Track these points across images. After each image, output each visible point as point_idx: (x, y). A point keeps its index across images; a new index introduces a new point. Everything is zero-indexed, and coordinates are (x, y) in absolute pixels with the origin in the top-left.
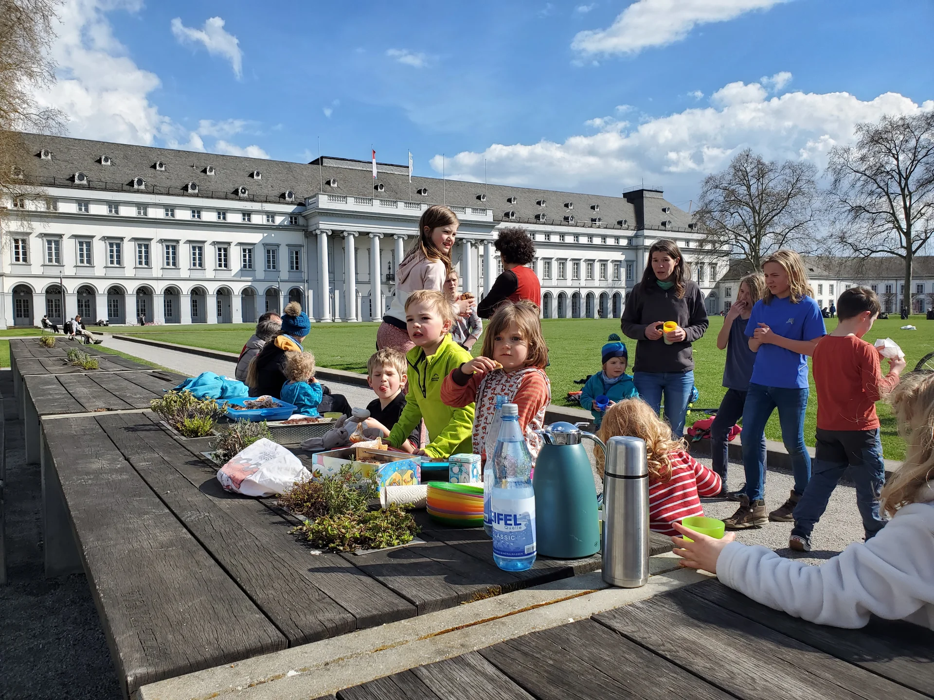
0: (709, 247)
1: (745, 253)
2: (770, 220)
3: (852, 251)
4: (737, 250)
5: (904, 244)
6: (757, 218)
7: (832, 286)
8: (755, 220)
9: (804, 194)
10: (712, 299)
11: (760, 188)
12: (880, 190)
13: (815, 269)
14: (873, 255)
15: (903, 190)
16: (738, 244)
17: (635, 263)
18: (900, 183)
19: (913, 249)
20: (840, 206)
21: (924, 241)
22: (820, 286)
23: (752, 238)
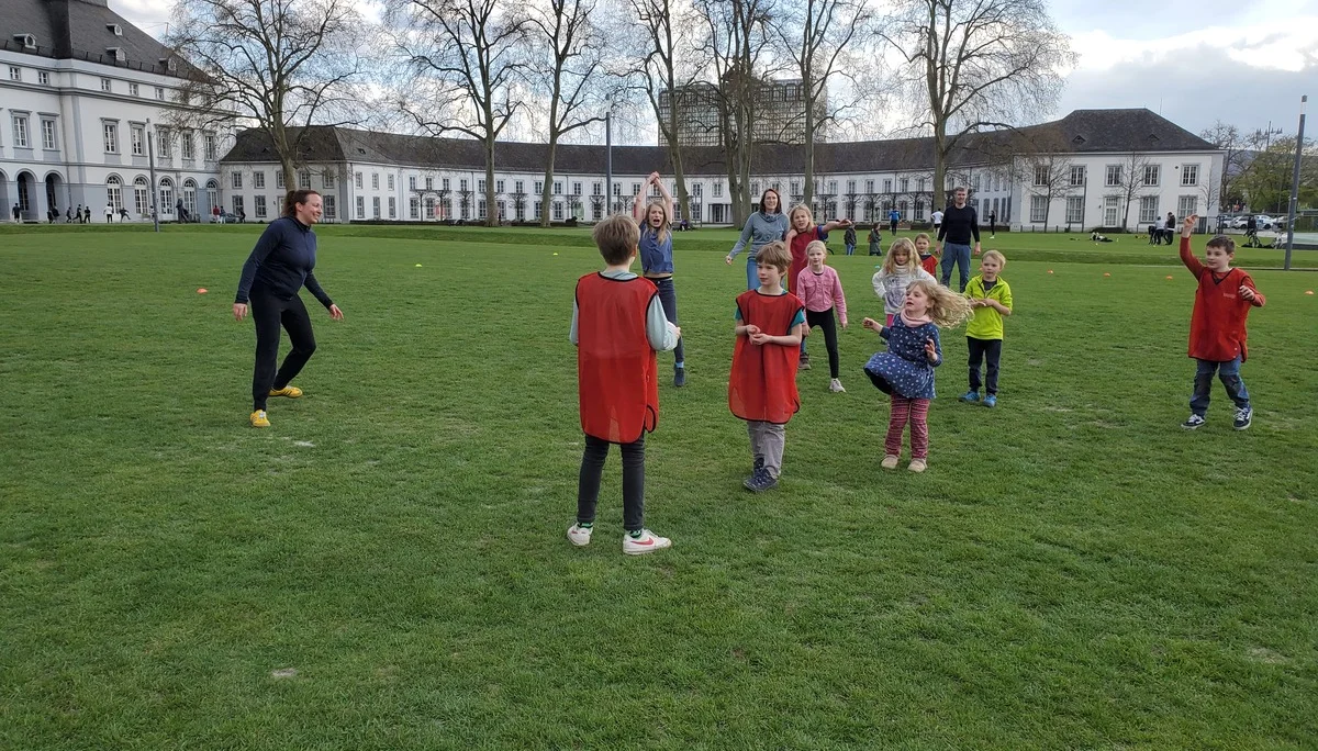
0: (196, 101)
1: (258, 117)
2: (295, 66)
3: (417, 125)
4: (245, 110)
5: (483, 121)
6: (274, 58)
7: (391, 177)
8: (271, 64)
9: (343, 29)
10: (210, 190)
11: (276, 10)
12: (448, 35)
13: (366, 149)
14: (445, 134)
15: (478, 40)
16: (247, 102)
17: (58, 121)
18: (473, 29)
19: (495, 130)
20: (397, 53)
21: (507, 118)
22: (375, 176)
23: (267, 92)
